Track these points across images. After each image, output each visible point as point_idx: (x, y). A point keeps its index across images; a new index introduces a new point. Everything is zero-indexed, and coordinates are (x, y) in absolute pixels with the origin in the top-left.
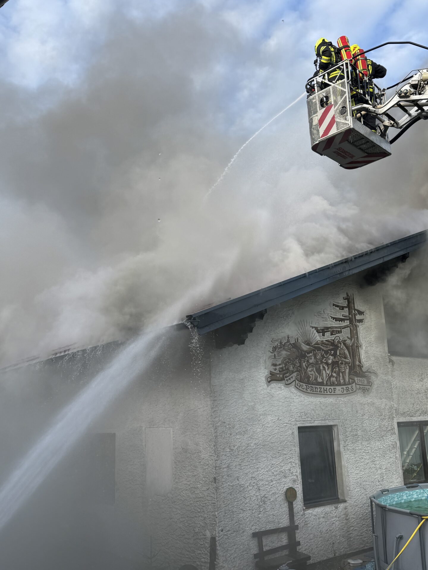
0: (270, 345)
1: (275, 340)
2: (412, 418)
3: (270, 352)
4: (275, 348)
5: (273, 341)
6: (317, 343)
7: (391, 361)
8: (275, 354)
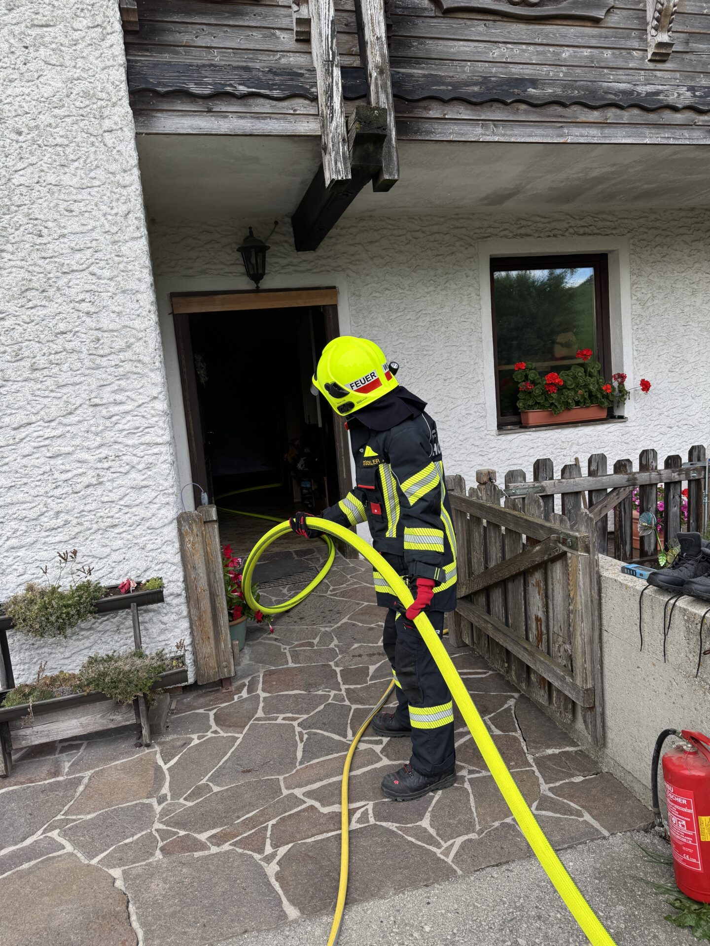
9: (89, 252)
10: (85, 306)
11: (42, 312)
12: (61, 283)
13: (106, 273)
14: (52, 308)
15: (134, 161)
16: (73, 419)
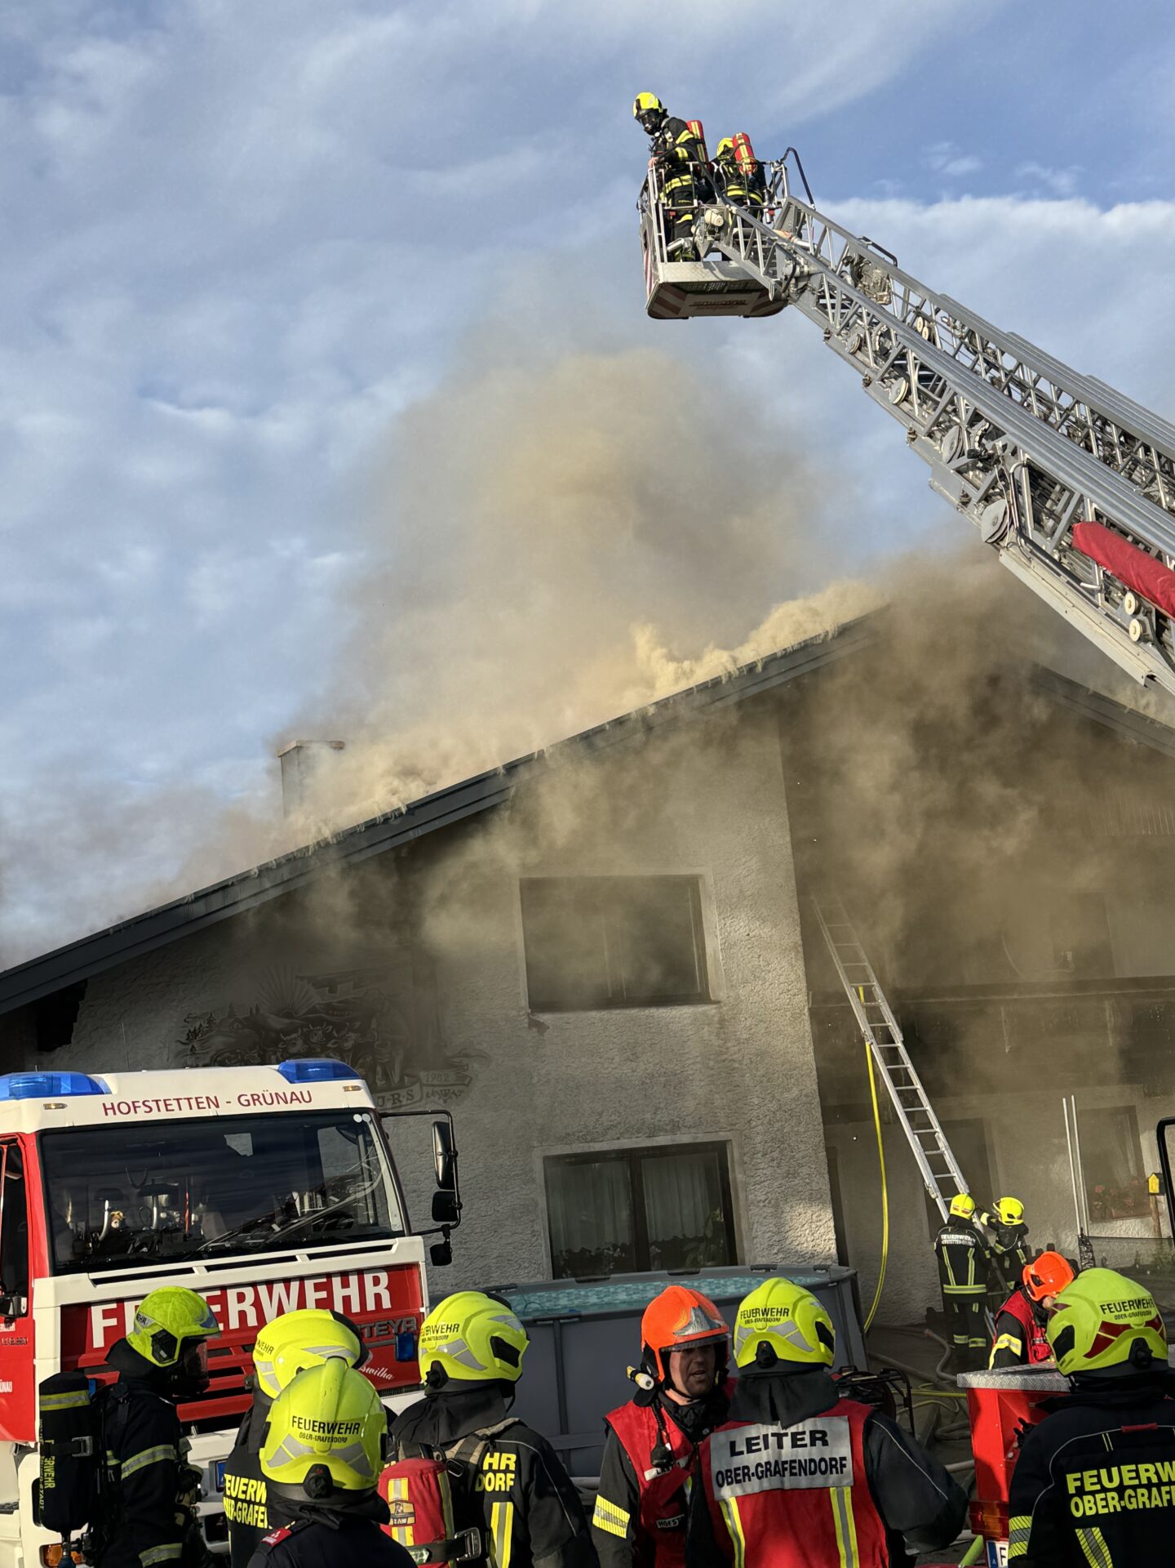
0: (182, 1029)
1: (196, 1018)
2: (591, 1144)
3: (179, 1044)
4: (193, 1035)
5: (190, 1020)
6: (313, 1010)
7: (534, 1024)
8: (193, 1047)
9: (808, 1158)
10: (807, 1180)
11: (793, 1183)
12: (799, 1171)
13: (813, 1166)
14: (797, 1181)
15: (821, 1120)
16: (803, 1229)
